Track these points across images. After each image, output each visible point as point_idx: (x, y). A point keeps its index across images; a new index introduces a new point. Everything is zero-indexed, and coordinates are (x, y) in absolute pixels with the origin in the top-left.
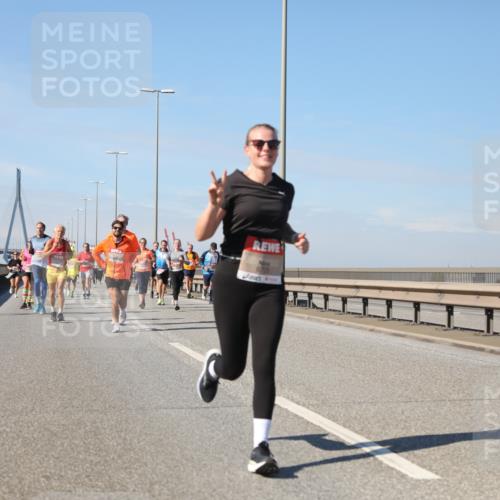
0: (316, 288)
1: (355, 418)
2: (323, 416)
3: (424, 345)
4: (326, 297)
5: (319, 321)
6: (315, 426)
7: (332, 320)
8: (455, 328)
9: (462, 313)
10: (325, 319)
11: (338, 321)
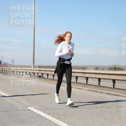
0: (44, 71)
1: (56, 114)
2: (46, 113)
3: (79, 90)
4: (48, 75)
5: (45, 82)
6: (43, 116)
7: (50, 82)
8: (89, 85)
9: (91, 80)
10: (47, 82)
11: (51, 83)
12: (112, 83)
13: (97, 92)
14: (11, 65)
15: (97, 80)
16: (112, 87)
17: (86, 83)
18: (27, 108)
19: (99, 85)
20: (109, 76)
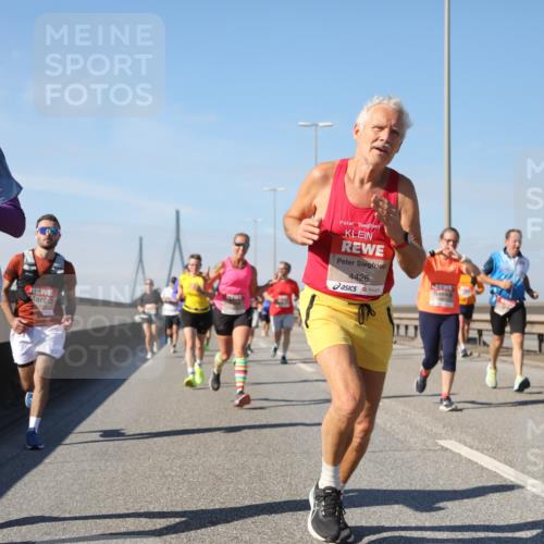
2: (500, 461)
18: (437, 444)
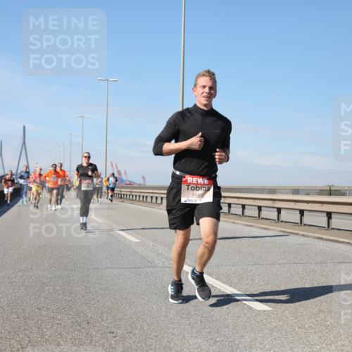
1: (223, 274)
8: (282, 221)
12: (325, 219)
13: (297, 234)
14: (140, 184)
15: (298, 212)
16: (326, 226)
17: (276, 218)
19: (301, 223)
20: (319, 205)
